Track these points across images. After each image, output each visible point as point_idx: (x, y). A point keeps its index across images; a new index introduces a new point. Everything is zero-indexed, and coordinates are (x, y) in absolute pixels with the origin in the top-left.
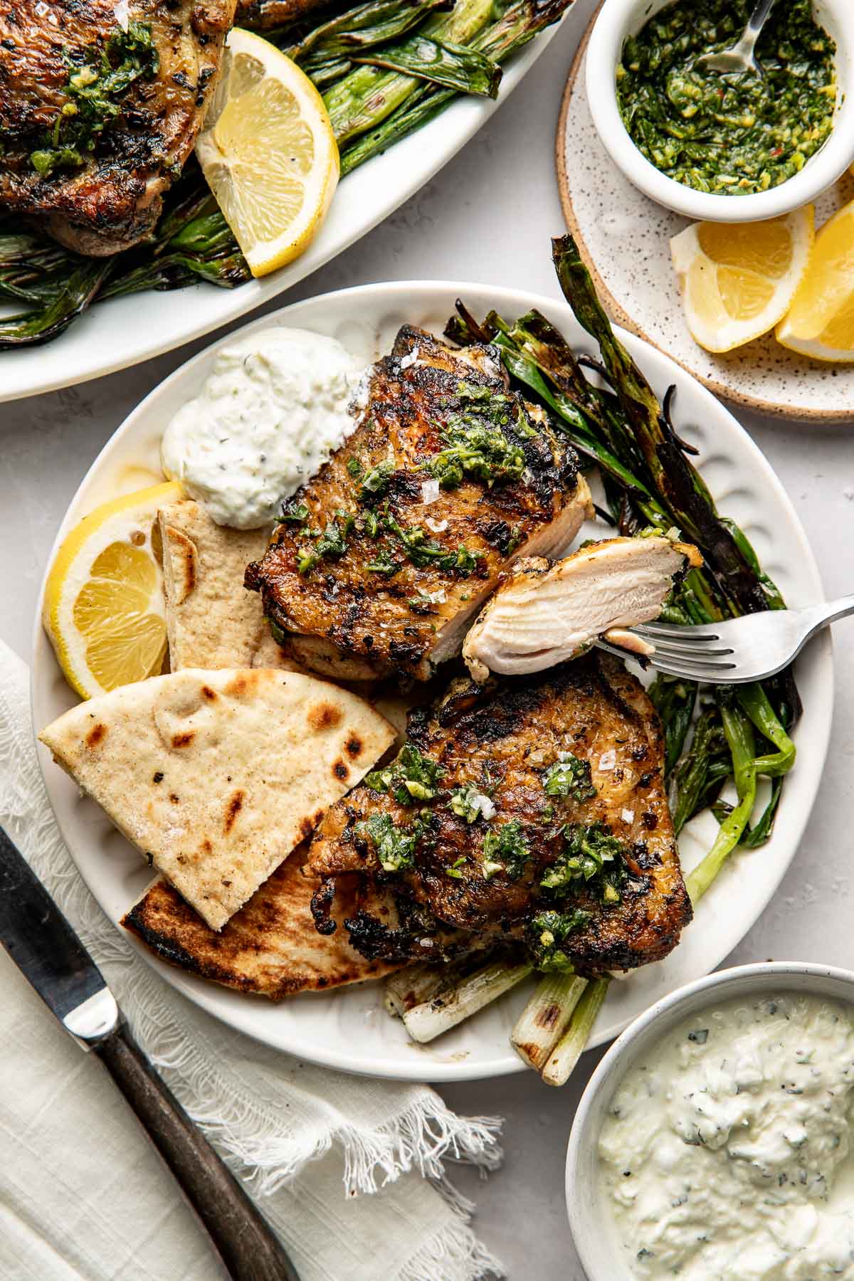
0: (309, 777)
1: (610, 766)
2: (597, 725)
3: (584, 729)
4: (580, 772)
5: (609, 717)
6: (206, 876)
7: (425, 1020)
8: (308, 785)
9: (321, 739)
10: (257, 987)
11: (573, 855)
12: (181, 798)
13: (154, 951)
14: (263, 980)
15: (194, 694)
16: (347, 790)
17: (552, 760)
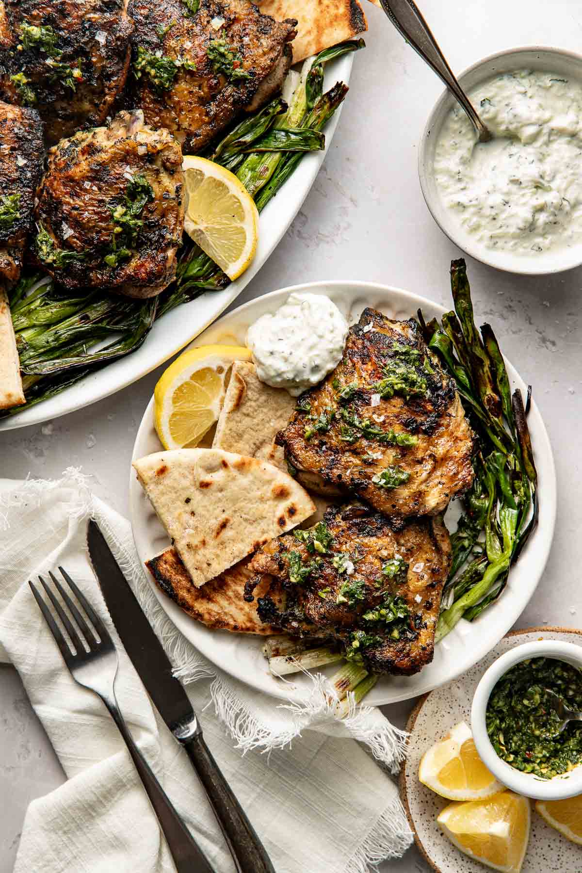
0: (265, 520)
1: (419, 571)
2: (420, 547)
3: (413, 548)
4: (403, 568)
5: (427, 546)
6: (198, 557)
7: (280, 665)
8: (263, 525)
9: (276, 503)
10: (202, 619)
11: (384, 608)
12: (196, 515)
13: (157, 583)
14: (206, 616)
15: (218, 462)
16: (282, 533)
17: (391, 557)
